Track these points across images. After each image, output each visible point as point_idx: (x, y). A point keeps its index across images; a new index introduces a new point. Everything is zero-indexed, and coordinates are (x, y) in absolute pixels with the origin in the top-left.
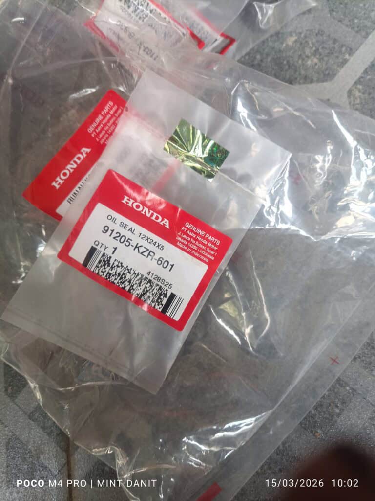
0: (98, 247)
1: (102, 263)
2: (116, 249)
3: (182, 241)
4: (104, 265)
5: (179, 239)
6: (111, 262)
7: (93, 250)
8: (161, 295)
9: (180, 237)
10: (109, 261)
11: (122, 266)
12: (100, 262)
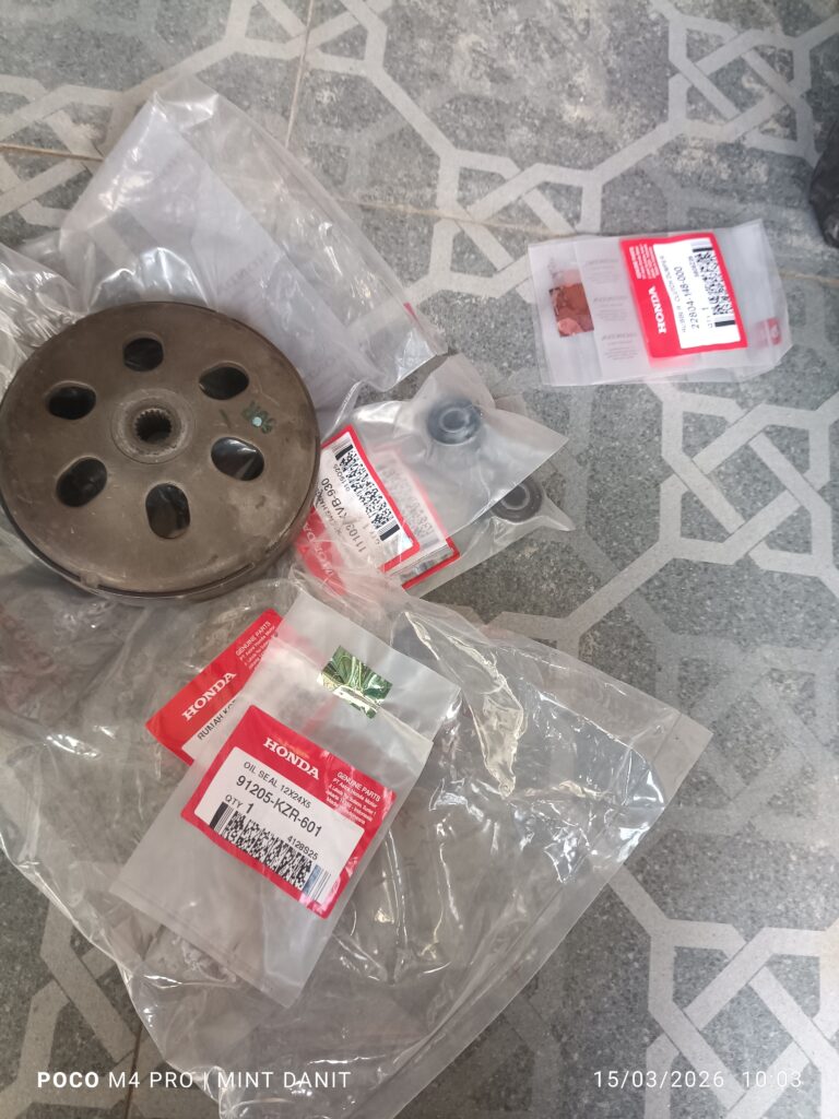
0: (230, 804)
1: (234, 824)
2: (252, 805)
3: (333, 796)
4: (236, 827)
5: (330, 793)
6: (245, 824)
7: (223, 807)
8: (303, 867)
9: (330, 790)
10: (242, 822)
11: (258, 829)
12: (230, 823)
